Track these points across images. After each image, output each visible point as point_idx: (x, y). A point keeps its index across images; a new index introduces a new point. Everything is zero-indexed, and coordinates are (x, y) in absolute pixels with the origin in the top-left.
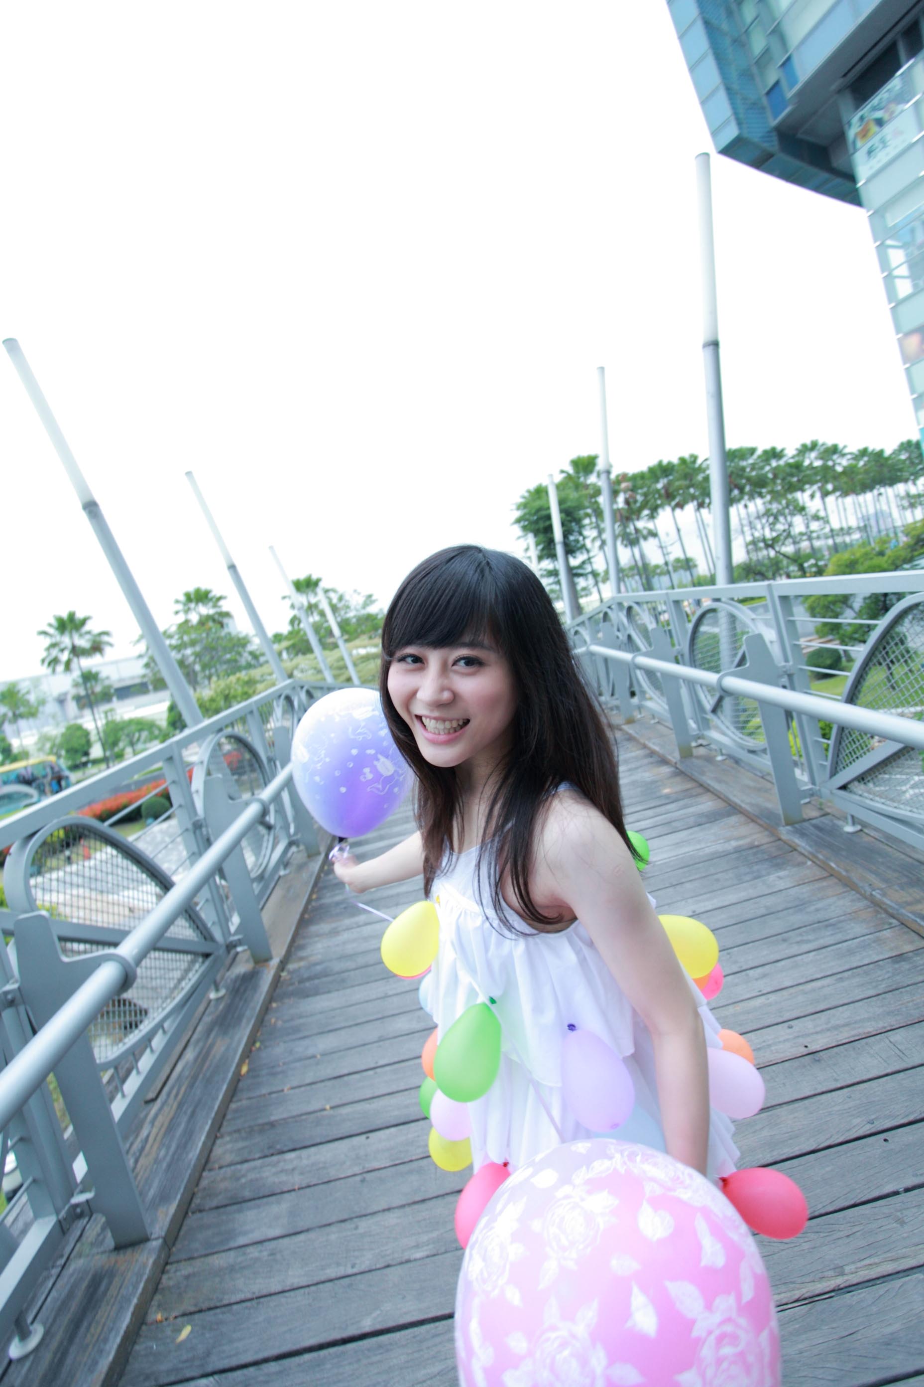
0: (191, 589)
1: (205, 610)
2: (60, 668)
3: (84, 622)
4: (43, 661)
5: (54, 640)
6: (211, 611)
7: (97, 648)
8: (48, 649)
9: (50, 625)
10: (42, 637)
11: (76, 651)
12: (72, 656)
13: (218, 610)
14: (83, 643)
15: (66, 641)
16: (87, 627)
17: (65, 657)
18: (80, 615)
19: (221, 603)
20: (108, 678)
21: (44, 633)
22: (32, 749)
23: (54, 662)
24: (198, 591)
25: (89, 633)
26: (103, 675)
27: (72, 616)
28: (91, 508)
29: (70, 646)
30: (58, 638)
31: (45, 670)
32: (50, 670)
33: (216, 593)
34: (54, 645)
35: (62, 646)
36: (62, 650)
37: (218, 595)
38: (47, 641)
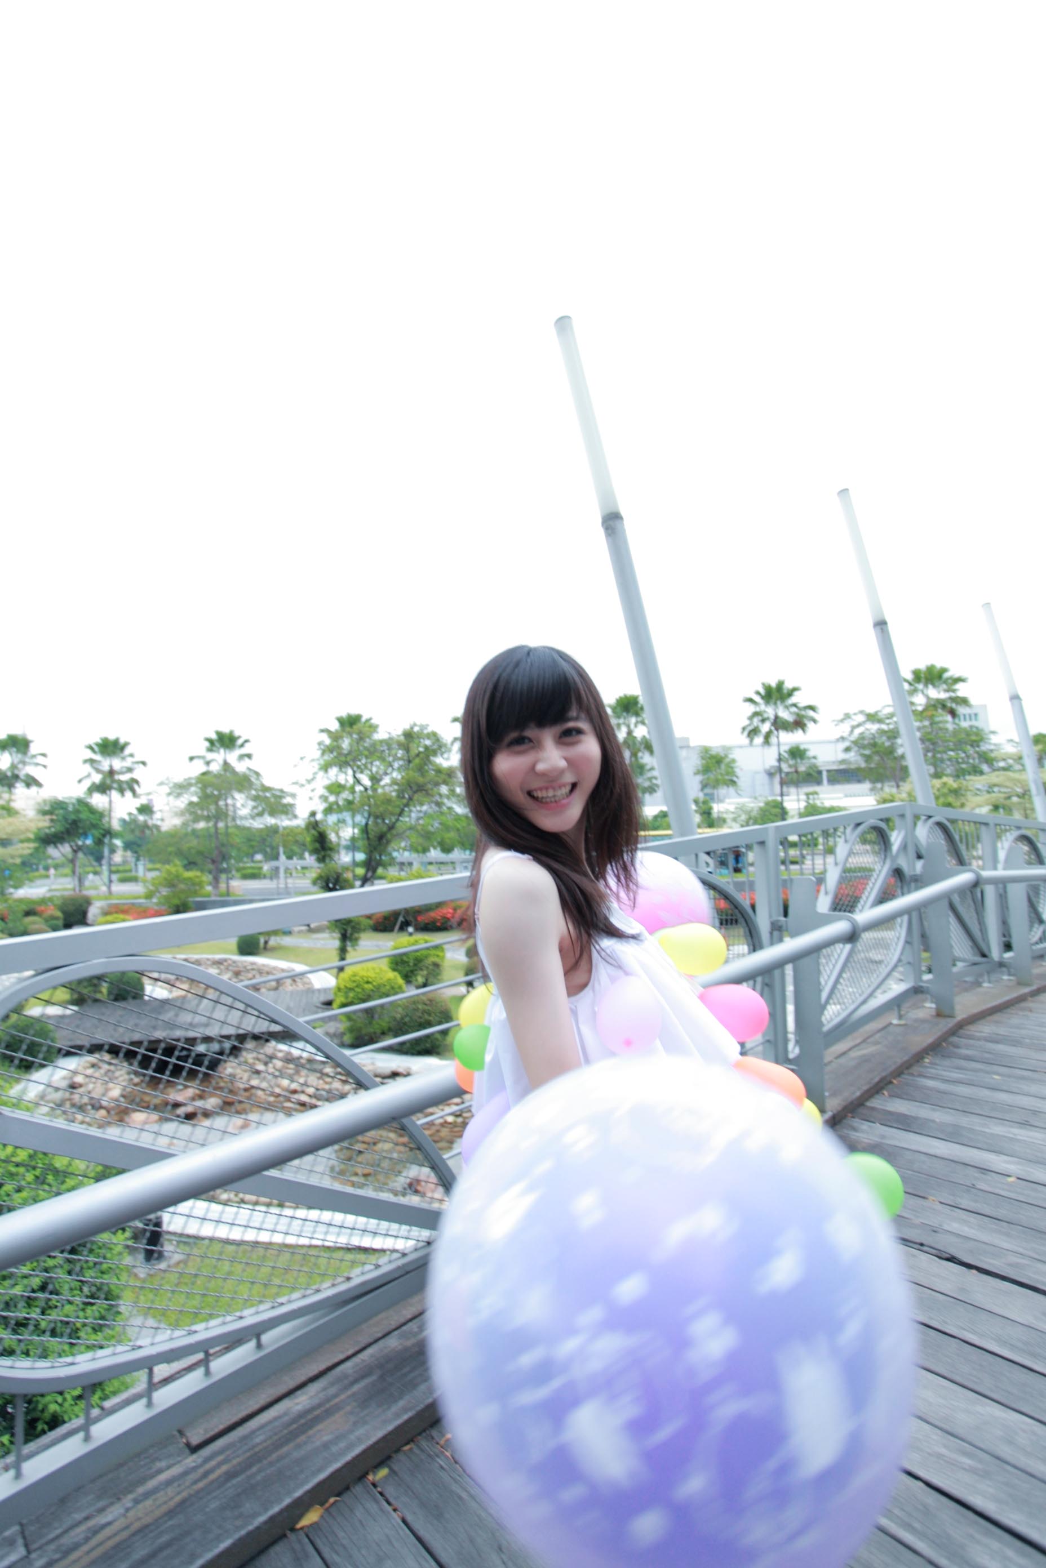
0: (922, 666)
1: (935, 693)
2: (759, 740)
3: (791, 693)
4: (744, 729)
5: (758, 709)
6: (943, 696)
7: (799, 724)
8: (751, 718)
9: (758, 693)
10: (748, 704)
11: (779, 724)
12: (773, 728)
13: (953, 695)
14: (785, 715)
15: (770, 711)
16: (793, 700)
17: (766, 727)
18: (788, 685)
19: (958, 686)
20: (815, 758)
21: (750, 700)
22: (729, 817)
23: (753, 732)
24: (930, 669)
25: (795, 705)
26: (810, 754)
27: (780, 685)
28: (881, 625)
29: (772, 717)
30: (762, 707)
31: (744, 740)
32: (747, 741)
33: (953, 672)
34: (756, 714)
35: (765, 716)
36: (763, 721)
37: (957, 675)
38: (751, 709)
